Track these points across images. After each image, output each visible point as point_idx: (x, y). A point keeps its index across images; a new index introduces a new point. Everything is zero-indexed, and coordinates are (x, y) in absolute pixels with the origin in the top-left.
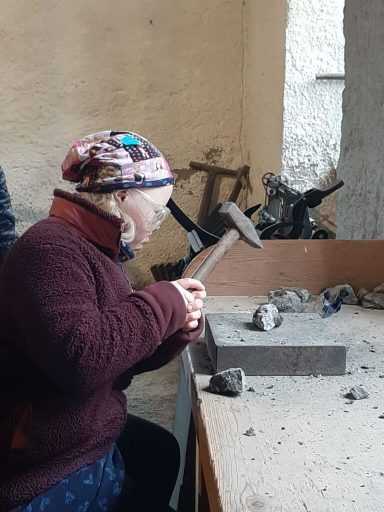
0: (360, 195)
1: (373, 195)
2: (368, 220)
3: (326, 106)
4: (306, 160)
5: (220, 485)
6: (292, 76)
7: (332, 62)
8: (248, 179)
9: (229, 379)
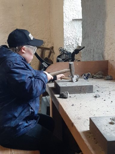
0: (88, 51)
1: (92, 50)
2: (91, 57)
3: (75, 28)
4: (71, 43)
5: (69, 115)
6: (65, 20)
7: (76, 15)
8: (53, 50)
9: (64, 94)
